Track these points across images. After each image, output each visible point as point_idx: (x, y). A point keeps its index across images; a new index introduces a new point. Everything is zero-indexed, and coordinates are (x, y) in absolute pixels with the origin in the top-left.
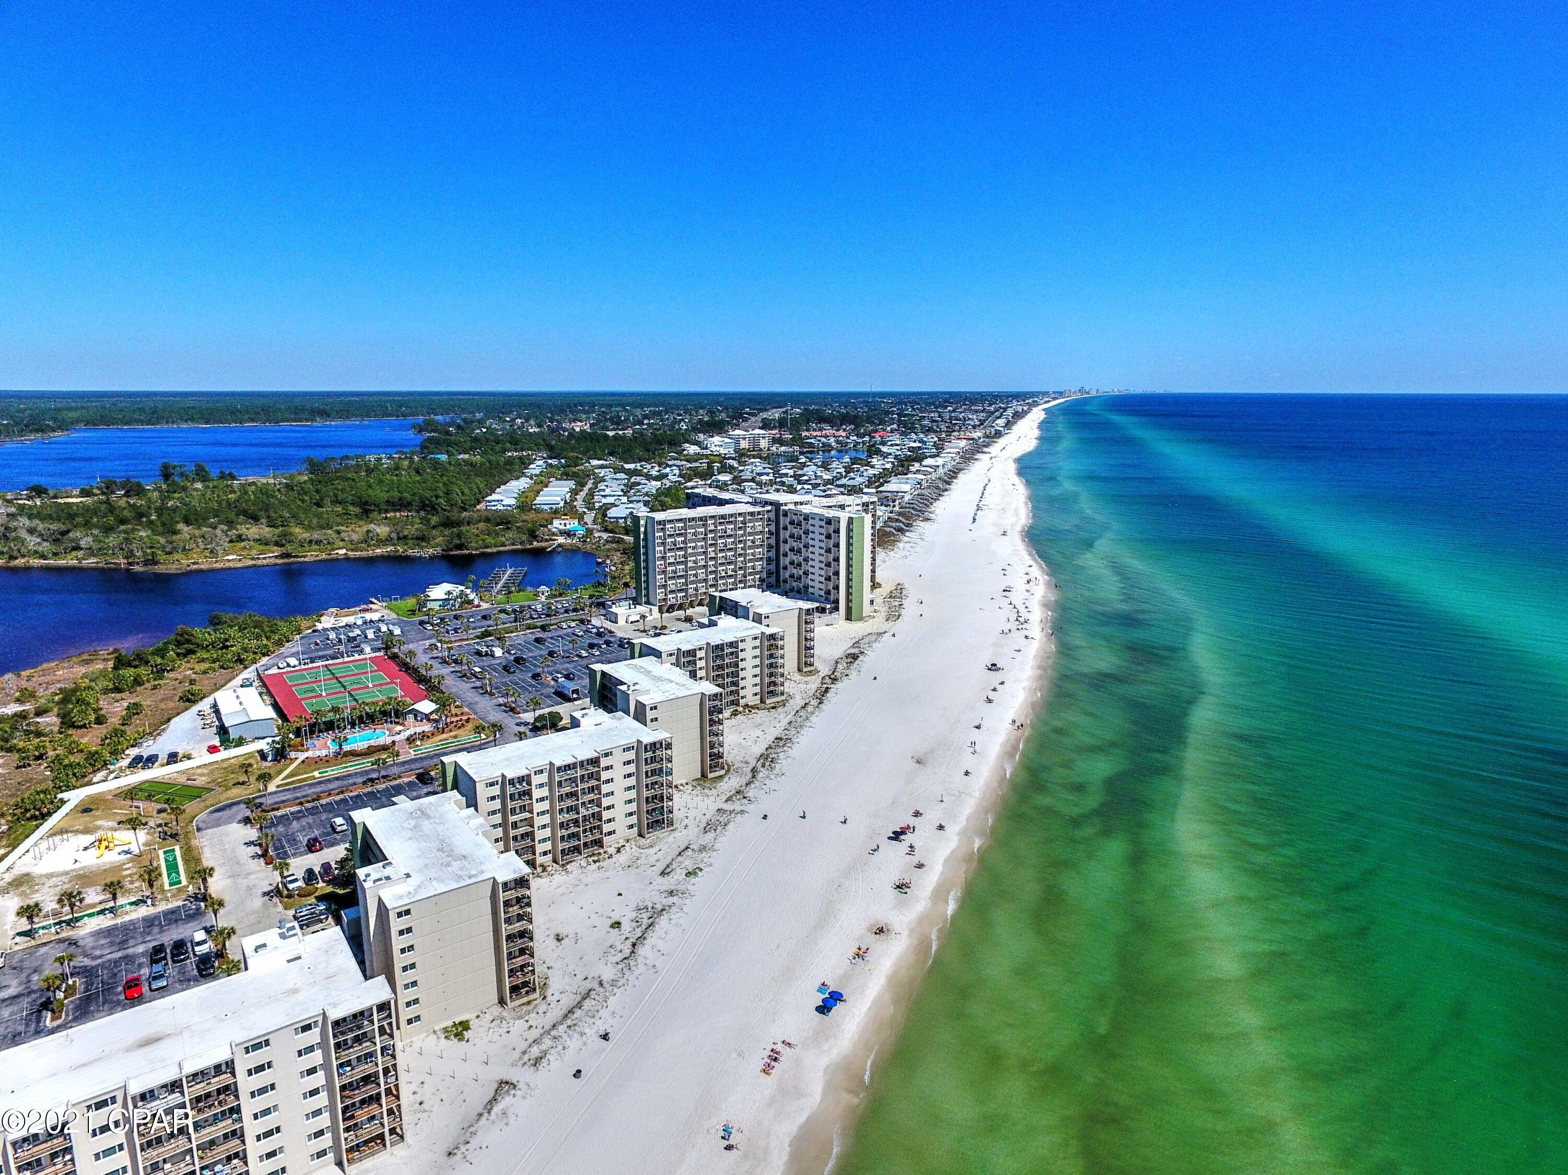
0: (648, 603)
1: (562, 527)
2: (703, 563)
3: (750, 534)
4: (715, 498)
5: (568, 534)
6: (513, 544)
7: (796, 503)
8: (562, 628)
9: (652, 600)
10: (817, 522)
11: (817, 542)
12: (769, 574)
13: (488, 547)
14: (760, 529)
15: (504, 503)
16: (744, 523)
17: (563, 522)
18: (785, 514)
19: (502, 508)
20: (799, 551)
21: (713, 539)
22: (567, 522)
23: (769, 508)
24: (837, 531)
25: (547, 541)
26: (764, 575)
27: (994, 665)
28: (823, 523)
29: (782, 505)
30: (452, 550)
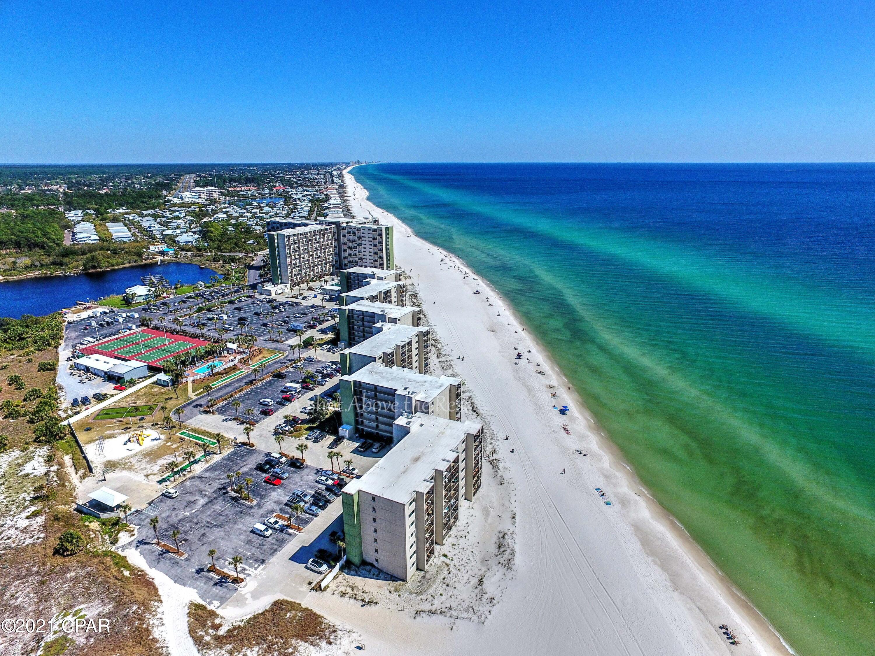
0: (282, 283)
1: (157, 250)
2: (307, 258)
3: (327, 241)
4: (290, 223)
5: (163, 254)
6: (129, 263)
7: (347, 223)
8: (241, 301)
9: (284, 281)
10: (367, 231)
11: (367, 241)
12: (336, 262)
13: (113, 266)
14: (330, 237)
15: (92, 238)
16: (324, 235)
17: (156, 247)
18: (344, 228)
19: (90, 242)
20: (355, 248)
21: (311, 244)
22: (160, 246)
23: (334, 226)
24: (381, 235)
25: (151, 259)
26: (334, 263)
27: (477, 291)
28: (371, 232)
29: (341, 224)
30: (89, 269)
